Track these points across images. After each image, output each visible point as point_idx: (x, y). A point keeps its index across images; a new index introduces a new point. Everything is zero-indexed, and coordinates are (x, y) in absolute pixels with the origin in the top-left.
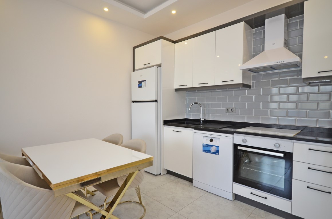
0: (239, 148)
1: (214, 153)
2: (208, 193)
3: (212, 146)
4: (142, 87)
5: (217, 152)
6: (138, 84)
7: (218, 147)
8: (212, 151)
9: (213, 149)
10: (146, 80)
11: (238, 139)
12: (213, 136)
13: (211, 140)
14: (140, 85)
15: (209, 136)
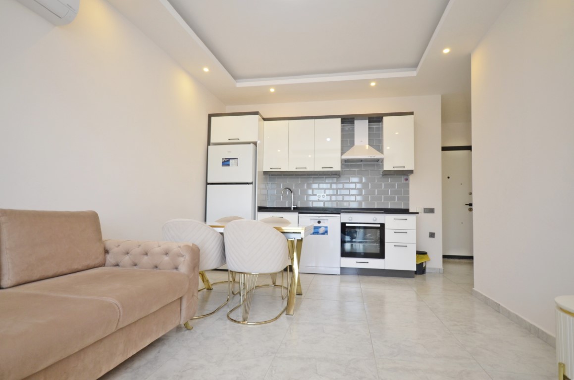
0: (347, 225)
1: (323, 234)
2: (316, 275)
3: (320, 227)
4: (230, 165)
5: (326, 232)
6: (223, 162)
7: (327, 227)
8: (320, 232)
9: (321, 230)
10: (237, 158)
11: (346, 218)
12: (321, 218)
13: (319, 222)
14: (227, 163)
15: (317, 218)
